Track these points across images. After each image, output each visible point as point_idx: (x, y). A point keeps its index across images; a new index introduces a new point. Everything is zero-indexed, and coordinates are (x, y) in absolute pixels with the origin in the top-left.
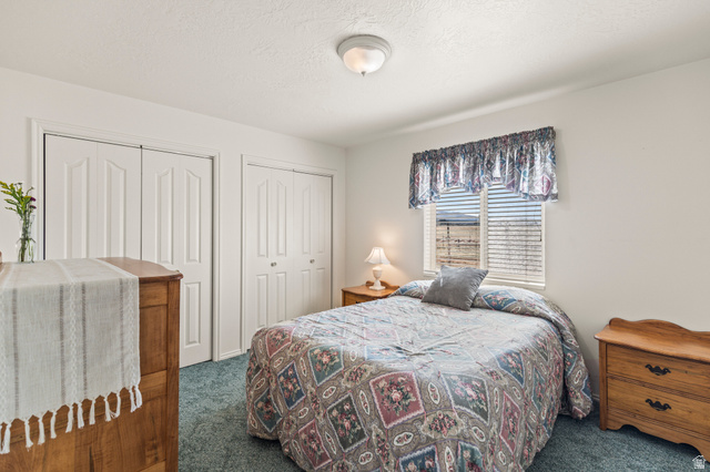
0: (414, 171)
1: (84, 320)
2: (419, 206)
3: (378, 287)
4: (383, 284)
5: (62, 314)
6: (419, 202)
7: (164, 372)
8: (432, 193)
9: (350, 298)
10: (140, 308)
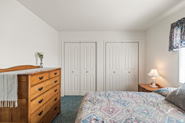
0: (172, 33)
1: (8, 82)
2: (174, 50)
3: (154, 86)
4: (157, 85)
5: (4, 80)
6: (174, 48)
7: (25, 99)
8: (181, 42)
9: (141, 89)
10: (18, 82)
